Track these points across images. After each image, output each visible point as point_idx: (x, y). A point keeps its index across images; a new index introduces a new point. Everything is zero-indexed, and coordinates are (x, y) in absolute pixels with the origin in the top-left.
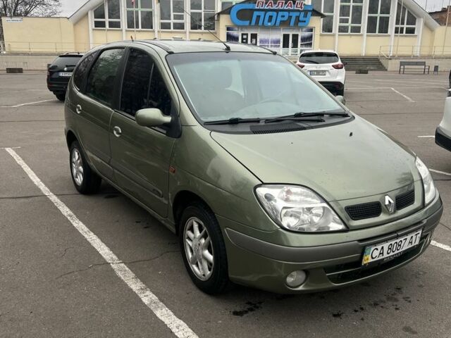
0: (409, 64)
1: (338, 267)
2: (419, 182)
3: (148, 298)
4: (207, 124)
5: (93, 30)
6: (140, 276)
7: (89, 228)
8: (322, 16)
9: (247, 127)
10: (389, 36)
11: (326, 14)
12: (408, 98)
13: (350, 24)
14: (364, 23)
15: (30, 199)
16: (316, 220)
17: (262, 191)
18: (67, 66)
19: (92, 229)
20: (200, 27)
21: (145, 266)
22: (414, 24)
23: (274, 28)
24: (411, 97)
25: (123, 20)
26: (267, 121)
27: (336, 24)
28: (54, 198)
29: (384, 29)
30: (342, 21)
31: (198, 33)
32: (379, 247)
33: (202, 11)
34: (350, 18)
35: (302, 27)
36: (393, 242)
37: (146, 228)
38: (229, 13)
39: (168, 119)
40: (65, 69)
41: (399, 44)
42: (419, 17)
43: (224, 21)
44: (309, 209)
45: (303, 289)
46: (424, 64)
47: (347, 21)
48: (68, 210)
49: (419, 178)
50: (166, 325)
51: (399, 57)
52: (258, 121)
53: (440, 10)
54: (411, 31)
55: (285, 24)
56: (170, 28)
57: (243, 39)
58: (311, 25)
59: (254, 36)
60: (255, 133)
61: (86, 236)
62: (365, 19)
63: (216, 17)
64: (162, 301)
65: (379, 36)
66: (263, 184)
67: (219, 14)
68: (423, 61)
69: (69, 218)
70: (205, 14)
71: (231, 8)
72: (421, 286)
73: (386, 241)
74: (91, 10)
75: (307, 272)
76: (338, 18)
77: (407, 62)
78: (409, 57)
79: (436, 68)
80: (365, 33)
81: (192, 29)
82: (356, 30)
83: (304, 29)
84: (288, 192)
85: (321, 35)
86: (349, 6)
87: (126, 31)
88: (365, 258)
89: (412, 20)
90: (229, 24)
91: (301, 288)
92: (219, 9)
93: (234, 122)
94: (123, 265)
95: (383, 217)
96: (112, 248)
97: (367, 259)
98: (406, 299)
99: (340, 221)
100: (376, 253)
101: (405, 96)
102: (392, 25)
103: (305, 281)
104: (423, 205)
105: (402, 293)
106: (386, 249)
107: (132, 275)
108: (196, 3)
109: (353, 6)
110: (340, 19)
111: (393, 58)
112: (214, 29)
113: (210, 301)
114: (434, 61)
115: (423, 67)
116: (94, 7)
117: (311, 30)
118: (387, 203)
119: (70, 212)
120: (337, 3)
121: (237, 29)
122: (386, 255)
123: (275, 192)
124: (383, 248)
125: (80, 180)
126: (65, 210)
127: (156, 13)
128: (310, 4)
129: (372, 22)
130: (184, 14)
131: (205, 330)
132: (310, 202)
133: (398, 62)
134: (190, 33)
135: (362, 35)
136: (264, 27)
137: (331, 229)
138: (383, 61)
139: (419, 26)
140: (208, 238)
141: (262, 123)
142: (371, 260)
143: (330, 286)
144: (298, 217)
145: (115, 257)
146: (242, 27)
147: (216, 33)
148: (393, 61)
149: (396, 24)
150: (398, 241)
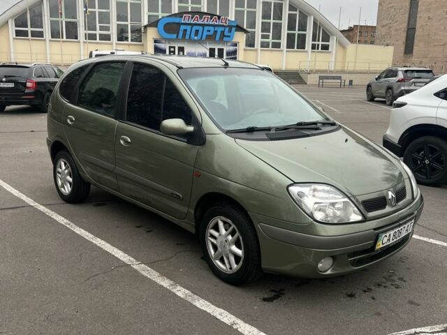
0: (327, 78)
1: (355, 254)
2: (408, 180)
3: (181, 292)
4: (228, 132)
5: (14, 39)
6: (164, 274)
7: (93, 234)
8: (245, 31)
9: (263, 135)
10: (307, 52)
11: (248, 30)
12: (335, 110)
13: (270, 40)
14: (284, 39)
15: (18, 210)
16: (338, 213)
17: (294, 190)
18: (5, 77)
19: (97, 235)
20: (127, 39)
21: (165, 265)
22: (328, 41)
23: (200, 42)
24: (337, 109)
25: (47, 30)
26: (277, 129)
27: (258, 40)
28: (42, 208)
29: (302, 46)
30: (263, 37)
31: (125, 44)
32: (388, 234)
33: (129, 23)
34: (271, 34)
35: (227, 42)
36: (396, 230)
37: (149, 232)
38: (156, 26)
39: (191, 129)
40: (4, 79)
41: (317, 60)
42: (333, 35)
43: (152, 34)
44: (333, 204)
45: (331, 273)
46: (340, 78)
47: (267, 37)
48: (63, 218)
49: (407, 177)
50: (209, 314)
51: (317, 72)
52: (269, 129)
53: (347, 29)
54: (325, 48)
55: (211, 38)
56: (96, 39)
57: (170, 52)
58: (235, 40)
59: (181, 49)
60: (272, 139)
61: (94, 242)
62: (284, 36)
63: (142, 29)
64: (196, 294)
65: (297, 51)
66: (295, 183)
67: (145, 27)
68: (339, 75)
69: (68, 226)
70: (131, 26)
71: (158, 21)
72: (408, 269)
73: (392, 229)
74: (11, 18)
75: (334, 258)
76: (260, 33)
77: (324, 76)
78: (325, 71)
79: (351, 82)
80: (285, 49)
81: (118, 40)
82: (277, 45)
83: (229, 44)
84: (315, 190)
85: (245, 50)
86: (270, 23)
87: (50, 41)
88: (378, 244)
89: (326, 37)
90: (157, 37)
91: (329, 272)
92: (145, 22)
93: (251, 130)
94: (143, 265)
95: (388, 209)
96: (125, 251)
97: (380, 245)
98: (401, 279)
99: (359, 212)
100: (385, 240)
101: (332, 108)
102: (309, 42)
103: (333, 265)
104: (413, 199)
105: (396, 275)
106: (392, 236)
107: (157, 274)
108: (121, 15)
109: (273, 23)
110: (262, 35)
111: (310, 72)
112: (141, 41)
113: (238, 291)
114: (348, 75)
115: (339, 81)
116: (14, 16)
117: (236, 45)
118: (390, 197)
119: (66, 221)
120: (259, 21)
121: (164, 42)
122: (391, 242)
123: (306, 190)
124: (390, 235)
125: (67, 190)
126: (61, 219)
127: (81, 24)
128: (233, 19)
129: (290, 38)
130: (110, 25)
131: (245, 316)
132: (335, 198)
133: (317, 76)
134: (117, 44)
135: (282, 51)
136: (191, 41)
137: (351, 221)
138: (303, 76)
139: (332, 43)
140: (237, 234)
141: (273, 132)
142: (381, 246)
143: (351, 269)
144: (324, 211)
145: (132, 259)
146: (169, 40)
147: (142, 45)
148: (312, 75)
149: (313, 40)
150: (400, 229)
